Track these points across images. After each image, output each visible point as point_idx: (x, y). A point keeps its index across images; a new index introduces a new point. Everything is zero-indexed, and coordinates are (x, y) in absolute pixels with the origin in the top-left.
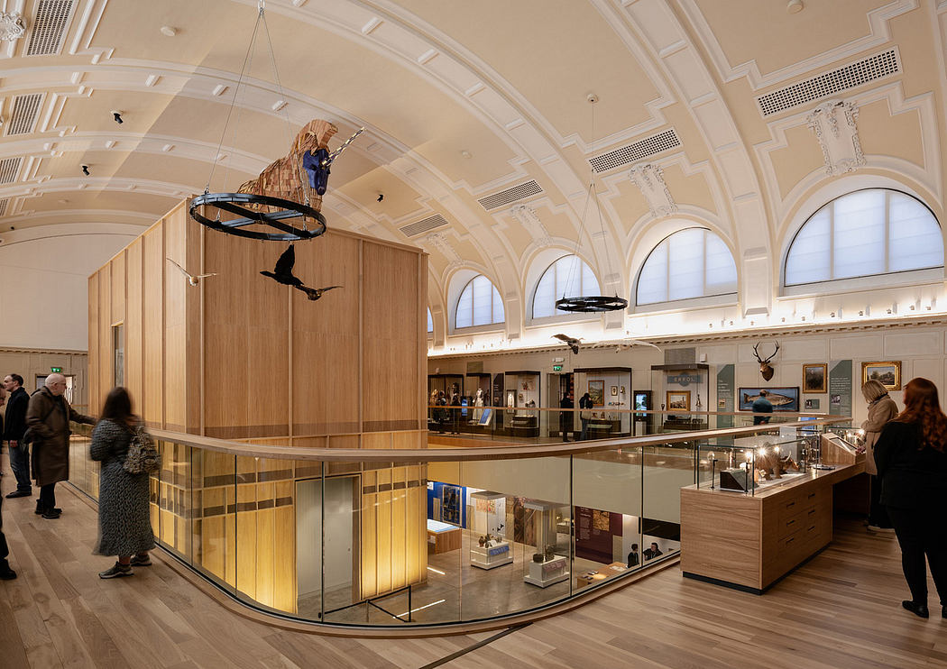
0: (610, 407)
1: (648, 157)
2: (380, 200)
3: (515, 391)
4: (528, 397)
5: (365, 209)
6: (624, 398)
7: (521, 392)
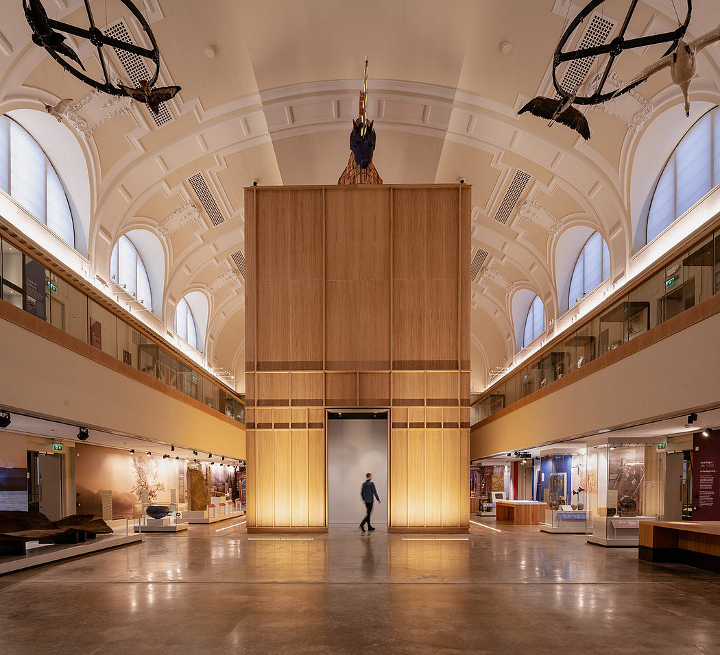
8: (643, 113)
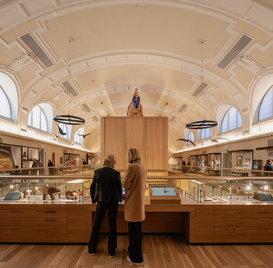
0: (245, 167)
1: (239, 54)
2: (167, 105)
3: (214, 160)
4: (218, 162)
5: (166, 108)
6: (250, 163)
7: (216, 161)
8: (262, 73)
